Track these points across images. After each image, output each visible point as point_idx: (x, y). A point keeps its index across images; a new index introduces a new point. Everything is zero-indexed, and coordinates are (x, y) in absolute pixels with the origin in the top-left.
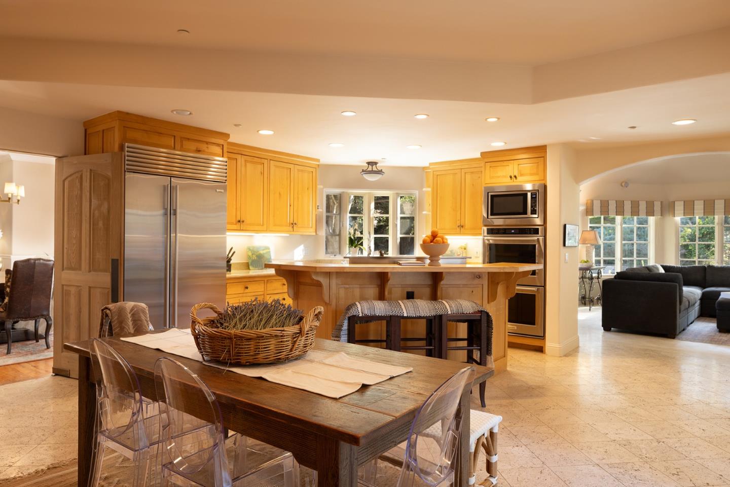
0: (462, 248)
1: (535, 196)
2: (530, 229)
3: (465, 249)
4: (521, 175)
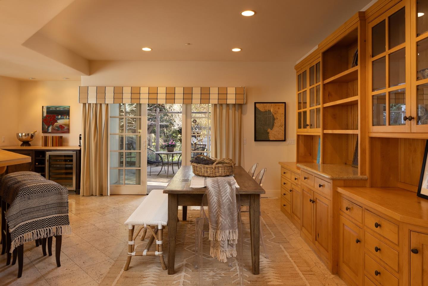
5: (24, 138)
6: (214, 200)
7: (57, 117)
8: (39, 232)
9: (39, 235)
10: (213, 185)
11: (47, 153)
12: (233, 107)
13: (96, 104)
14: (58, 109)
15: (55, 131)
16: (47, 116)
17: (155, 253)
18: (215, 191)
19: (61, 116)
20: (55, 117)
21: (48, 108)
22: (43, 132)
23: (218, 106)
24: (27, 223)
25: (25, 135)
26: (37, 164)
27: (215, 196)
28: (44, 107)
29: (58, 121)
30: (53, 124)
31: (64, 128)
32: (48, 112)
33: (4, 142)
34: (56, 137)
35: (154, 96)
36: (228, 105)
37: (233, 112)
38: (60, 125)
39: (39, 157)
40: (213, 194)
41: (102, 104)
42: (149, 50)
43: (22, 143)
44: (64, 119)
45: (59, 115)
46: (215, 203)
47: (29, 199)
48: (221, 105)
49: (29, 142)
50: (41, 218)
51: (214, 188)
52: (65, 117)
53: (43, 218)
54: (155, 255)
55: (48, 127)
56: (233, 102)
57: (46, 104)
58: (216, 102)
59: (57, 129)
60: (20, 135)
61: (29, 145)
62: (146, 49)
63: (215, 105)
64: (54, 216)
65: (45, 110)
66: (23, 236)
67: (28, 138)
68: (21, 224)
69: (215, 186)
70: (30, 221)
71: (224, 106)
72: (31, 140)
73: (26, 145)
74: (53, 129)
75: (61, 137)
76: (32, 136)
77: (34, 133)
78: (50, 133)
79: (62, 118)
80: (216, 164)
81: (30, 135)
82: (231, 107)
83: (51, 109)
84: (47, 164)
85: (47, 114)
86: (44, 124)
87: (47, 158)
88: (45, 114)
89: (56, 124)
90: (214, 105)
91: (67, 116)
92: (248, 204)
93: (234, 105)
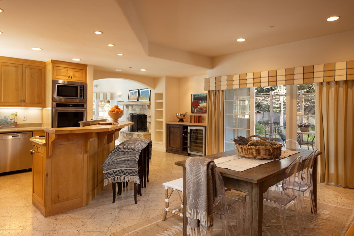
0: (13, 115)
1: (81, 88)
2: (80, 104)
3: (16, 115)
4: (74, 77)
5: (179, 116)
6: (189, 178)
7: (199, 102)
8: (124, 177)
9: (124, 179)
10: (190, 163)
11: (189, 127)
12: (344, 84)
13: (215, 91)
14: (200, 96)
15: (198, 112)
16: (194, 101)
17: (180, 214)
18: (190, 169)
19: (202, 101)
20: (198, 102)
21: (194, 96)
22: (192, 113)
23: (325, 84)
24: (117, 170)
25: (180, 115)
26: (184, 134)
27: (190, 174)
28: (192, 95)
29: (200, 105)
30: (197, 107)
31: (203, 109)
32: (195, 99)
33: (169, 119)
34: (197, 116)
35: (258, 80)
36: (337, 83)
37: (344, 89)
38: (201, 108)
39: (185, 130)
40: (189, 172)
41: (219, 90)
42: (243, 40)
43: (179, 120)
44: (203, 103)
45: (200, 101)
46: (189, 180)
47: (118, 155)
48: (328, 83)
49: (183, 119)
50: (125, 169)
51: (190, 167)
52: (204, 101)
53: (126, 169)
54: (179, 215)
55: (194, 109)
56: (344, 78)
57: (193, 93)
58: (321, 80)
59: (199, 110)
60: (177, 114)
61: (183, 121)
62: (241, 40)
63: (321, 84)
64: (133, 168)
65: (193, 97)
66: (114, 178)
67: (182, 117)
68: (113, 170)
69: (192, 164)
70: (119, 169)
71: (333, 84)
72: (184, 118)
73: (181, 122)
74: (197, 111)
75: (200, 116)
76: (184, 116)
77: (186, 113)
78: (195, 113)
79: (202, 102)
80: (249, 145)
81: (183, 114)
82: (342, 84)
83: (196, 96)
84: (189, 135)
85: (194, 99)
86: (192, 107)
87: (189, 131)
88: (193, 100)
89: (199, 107)
90: (319, 84)
91: (205, 101)
92: (247, 191)
93: (346, 82)
